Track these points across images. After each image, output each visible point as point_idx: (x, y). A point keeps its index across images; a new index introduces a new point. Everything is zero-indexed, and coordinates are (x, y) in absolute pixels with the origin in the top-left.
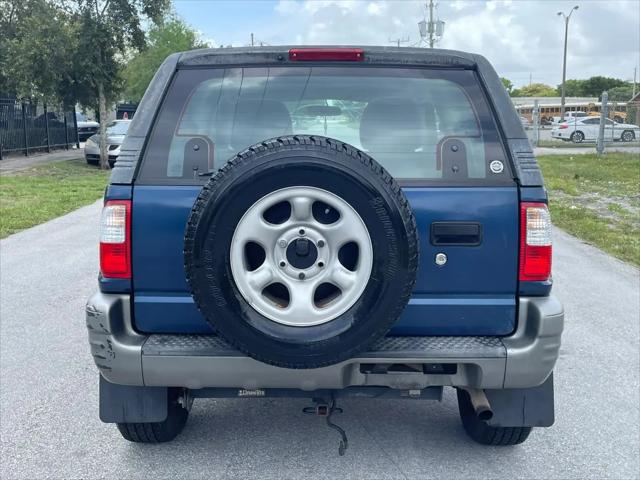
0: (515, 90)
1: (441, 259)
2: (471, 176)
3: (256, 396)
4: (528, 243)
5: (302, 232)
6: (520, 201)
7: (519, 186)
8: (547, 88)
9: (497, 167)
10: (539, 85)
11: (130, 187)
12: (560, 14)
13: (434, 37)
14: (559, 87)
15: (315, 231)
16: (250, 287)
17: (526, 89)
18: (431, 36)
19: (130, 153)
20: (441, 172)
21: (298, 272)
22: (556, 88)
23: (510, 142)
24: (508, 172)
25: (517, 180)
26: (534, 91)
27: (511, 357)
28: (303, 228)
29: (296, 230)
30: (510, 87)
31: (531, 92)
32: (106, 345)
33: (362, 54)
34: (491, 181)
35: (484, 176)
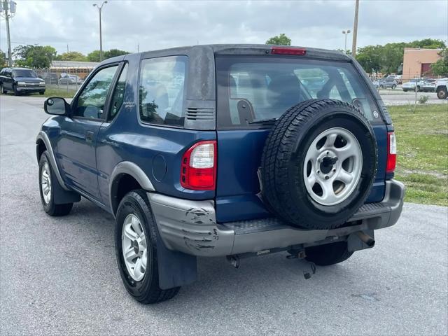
0: (59, 56)
3: (266, 254)
5: (328, 153)
8: (80, 55)
9: (376, 114)
10: (74, 53)
11: (215, 132)
12: (94, 5)
13: (9, 13)
14: (89, 55)
17: (65, 55)
18: (6, 13)
19: (209, 111)
22: (87, 55)
26: (72, 57)
30: (55, 53)
31: (69, 57)
32: (212, 232)
33: (305, 52)
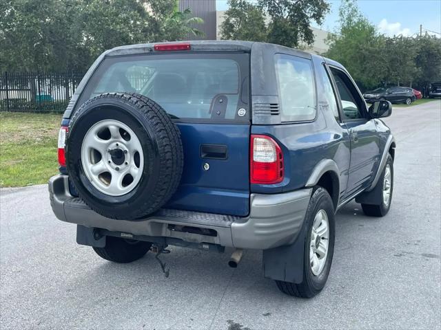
1: (207, 167)
2: (226, 117)
4: (254, 160)
5: (117, 145)
6: (250, 134)
7: (252, 124)
9: (242, 112)
15: (122, 144)
16: (91, 172)
19: (72, 102)
20: (210, 115)
21: (116, 166)
23: (253, 98)
24: (248, 116)
25: (251, 121)
27: (234, 228)
28: (118, 143)
29: (115, 144)
33: (189, 46)
34: (238, 121)
35: (233, 118)
